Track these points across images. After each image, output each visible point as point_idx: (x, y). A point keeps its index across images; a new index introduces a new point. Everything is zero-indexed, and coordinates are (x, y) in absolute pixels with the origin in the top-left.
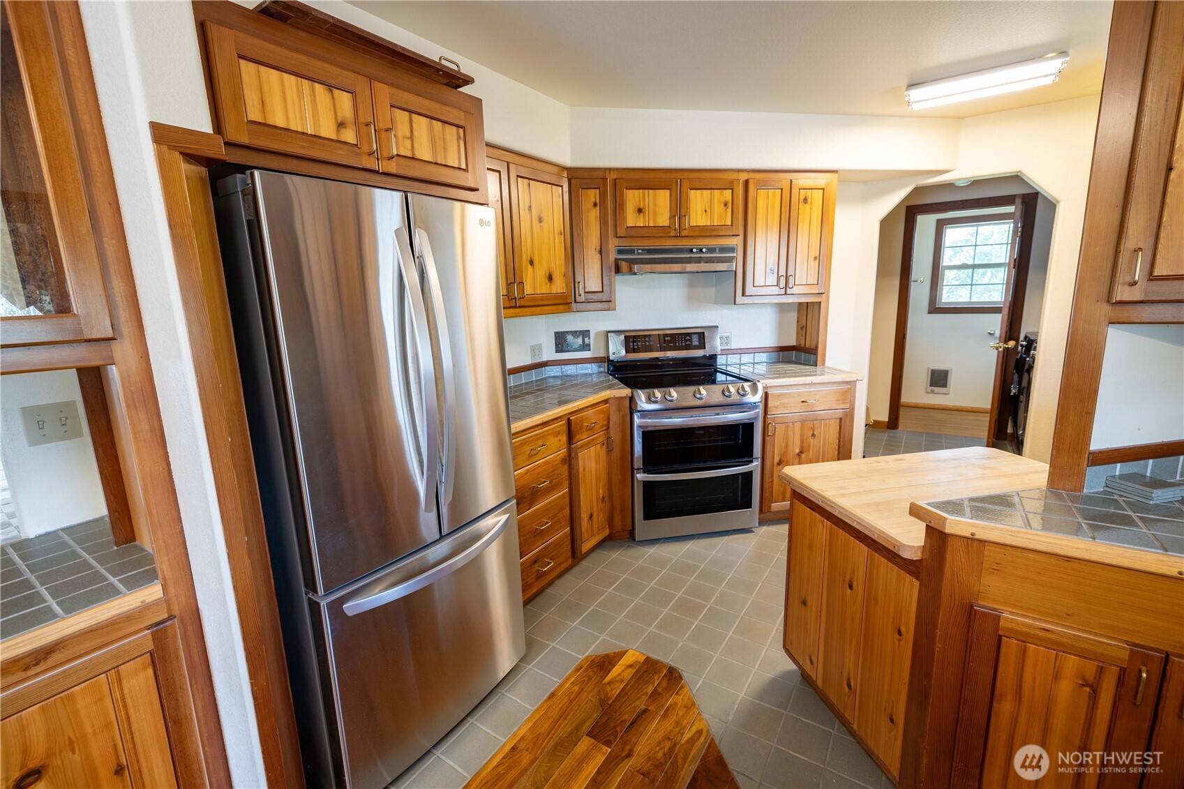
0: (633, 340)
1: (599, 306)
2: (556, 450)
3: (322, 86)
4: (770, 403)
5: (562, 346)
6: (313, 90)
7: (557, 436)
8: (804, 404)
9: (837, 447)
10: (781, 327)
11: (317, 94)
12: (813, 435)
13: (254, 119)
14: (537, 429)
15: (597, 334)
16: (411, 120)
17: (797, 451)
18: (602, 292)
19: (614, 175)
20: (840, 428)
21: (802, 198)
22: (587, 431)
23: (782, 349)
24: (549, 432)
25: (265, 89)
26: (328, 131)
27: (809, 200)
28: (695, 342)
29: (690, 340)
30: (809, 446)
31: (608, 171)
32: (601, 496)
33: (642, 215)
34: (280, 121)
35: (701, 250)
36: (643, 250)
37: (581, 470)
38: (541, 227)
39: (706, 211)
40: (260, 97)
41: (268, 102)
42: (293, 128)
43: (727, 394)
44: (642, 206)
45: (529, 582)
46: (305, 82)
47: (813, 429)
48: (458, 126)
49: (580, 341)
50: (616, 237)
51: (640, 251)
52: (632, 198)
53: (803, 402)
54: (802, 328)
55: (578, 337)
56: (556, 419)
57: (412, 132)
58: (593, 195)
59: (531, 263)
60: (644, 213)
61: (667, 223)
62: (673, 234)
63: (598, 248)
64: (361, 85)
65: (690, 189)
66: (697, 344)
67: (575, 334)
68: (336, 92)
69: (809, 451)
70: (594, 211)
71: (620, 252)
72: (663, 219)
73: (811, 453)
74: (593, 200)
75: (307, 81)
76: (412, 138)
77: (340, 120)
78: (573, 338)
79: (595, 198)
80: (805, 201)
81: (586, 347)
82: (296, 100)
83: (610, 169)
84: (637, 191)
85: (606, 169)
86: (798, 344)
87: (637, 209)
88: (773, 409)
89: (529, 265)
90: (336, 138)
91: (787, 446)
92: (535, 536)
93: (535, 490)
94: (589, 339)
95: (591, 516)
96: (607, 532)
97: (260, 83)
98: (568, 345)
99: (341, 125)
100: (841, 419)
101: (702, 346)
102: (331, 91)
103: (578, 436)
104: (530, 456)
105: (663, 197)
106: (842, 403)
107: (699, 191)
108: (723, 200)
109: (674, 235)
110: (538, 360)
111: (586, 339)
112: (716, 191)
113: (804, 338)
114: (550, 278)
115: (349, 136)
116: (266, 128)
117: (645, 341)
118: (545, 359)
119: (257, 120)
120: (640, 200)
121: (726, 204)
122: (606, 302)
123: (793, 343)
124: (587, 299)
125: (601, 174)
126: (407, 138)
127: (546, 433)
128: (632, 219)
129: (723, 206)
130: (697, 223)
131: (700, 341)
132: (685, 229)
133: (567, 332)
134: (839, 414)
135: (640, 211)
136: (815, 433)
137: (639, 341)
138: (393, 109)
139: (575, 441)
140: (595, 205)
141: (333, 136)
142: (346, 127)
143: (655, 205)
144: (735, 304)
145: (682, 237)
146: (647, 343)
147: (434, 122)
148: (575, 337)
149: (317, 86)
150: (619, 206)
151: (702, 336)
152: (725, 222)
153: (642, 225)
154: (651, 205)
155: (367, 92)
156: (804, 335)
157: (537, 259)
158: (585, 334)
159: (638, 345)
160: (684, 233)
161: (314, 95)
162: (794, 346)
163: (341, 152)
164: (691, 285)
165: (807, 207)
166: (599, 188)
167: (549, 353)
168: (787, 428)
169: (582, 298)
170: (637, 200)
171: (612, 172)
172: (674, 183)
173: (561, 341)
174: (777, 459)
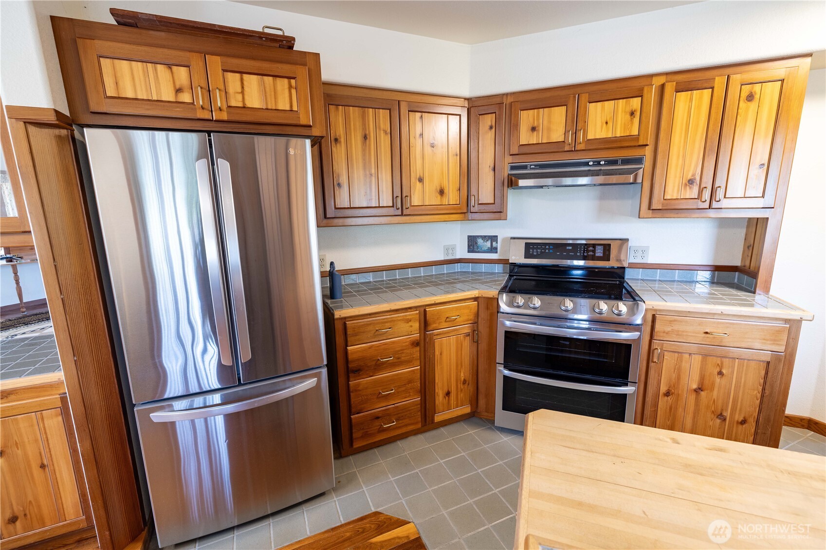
0: (532, 247)
1: (492, 215)
2: (406, 334)
3: (163, 66)
4: (658, 327)
5: (473, 248)
6: (156, 69)
7: (408, 323)
8: (708, 335)
9: (759, 395)
10: (719, 244)
11: (159, 72)
12: (720, 373)
13: (110, 95)
14: (387, 314)
15: (504, 240)
16: (242, 80)
17: (695, 386)
18: (494, 204)
19: (510, 99)
20: (767, 373)
21: (744, 94)
22: (446, 321)
23: (717, 269)
24: (399, 318)
25: (119, 75)
26: (168, 95)
27: (757, 96)
28: (599, 252)
29: (594, 251)
30: (713, 384)
31: (505, 97)
32: (462, 379)
33: (535, 133)
34: (130, 94)
35: (598, 163)
36: (535, 166)
37: (437, 353)
38: (433, 151)
39: (607, 123)
40: (115, 80)
41: (121, 83)
42: (139, 97)
43: (597, 310)
44: (536, 125)
45: (371, 432)
46: (149, 65)
47: (721, 366)
48: (289, 78)
49: (488, 244)
50: (510, 155)
51: (533, 167)
52: (526, 118)
53: (707, 333)
54: (748, 247)
55: (487, 241)
56: (410, 308)
57: (243, 88)
58: (489, 120)
59: (421, 180)
60: (538, 131)
61: (561, 139)
62: (567, 148)
63: (492, 166)
64: (196, 61)
65: (590, 103)
66: (602, 255)
67: (484, 238)
68: (175, 68)
69: (712, 389)
70: (490, 134)
71: (512, 168)
72: (557, 134)
73: (715, 393)
74: (489, 124)
75: (150, 64)
76: (243, 92)
77: (178, 87)
78: (482, 241)
79: (491, 121)
80: (750, 97)
81: (493, 250)
82: (142, 78)
83: (507, 94)
84: (531, 111)
85: (503, 95)
86: (743, 265)
87: (530, 128)
88: (662, 334)
89: (418, 182)
90: (175, 101)
91: (679, 378)
92: (377, 398)
93: (379, 362)
94: (497, 243)
95: (448, 394)
96: (467, 410)
97: (114, 71)
98: (478, 247)
99: (178, 91)
100: (768, 363)
101: (606, 257)
102: (170, 68)
103: (434, 326)
104: (375, 336)
105: (559, 114)
106: (770, 344)
107: (599, 104)
108: (629, 110)
109: (568, 150)
110: (450, 257)
111: (494, 244)
112: (621, 100)
113: (749, 258)
114: (442, 192)
115: (186, 97)
116: (119, 100)
117: (545, 249)
118: (458, 256)
119: (113, 96)
120: (534, 119)
121: (632, 114)
122: (498, 212)
123: (737, 263)
124: (480, 210)
125: (498, 100)
126: (238, 93)
127: (395, 319)
128: (525, 137)
129: (628, 116)
130: (595, 135)
131: (604, 253)
132: (580, 143)
133: (478, 236)
134: (767, 356)
135: (534, 129)
136: (724, 371)
137: (539, 248)
138: (225, 73)
139: (430, 328)
140: (491, 128)
141: (172, 99)
142: (183, 92)
143: (550, 122)
144: (639, 218)
145: (577, 151)
146: (547, 251)
147: (266, 78)
148: (484, 241)
149: (159, 66)
150: (514, 126)
151: (607, 248)
152: (630, 132)
153: (535, 143)
154: (545, 123)
155: (201, 64)
156: (750, 255)
157: (427, 178)
158: (494, 238)
159: (537, 252)
160: (579, 147)
161: (157, 73)
162: (736, 267)
163: (178, 109)
164: (602, 197)
165: (753, 106)
166: (495, 113)
167: (462, 252)
168: (680, 360)
169: (476, 209)
170: (531, 120)
171: (509, 97)
172: (571, 98)
173: (472, 243)
174: (663, 389)
